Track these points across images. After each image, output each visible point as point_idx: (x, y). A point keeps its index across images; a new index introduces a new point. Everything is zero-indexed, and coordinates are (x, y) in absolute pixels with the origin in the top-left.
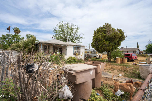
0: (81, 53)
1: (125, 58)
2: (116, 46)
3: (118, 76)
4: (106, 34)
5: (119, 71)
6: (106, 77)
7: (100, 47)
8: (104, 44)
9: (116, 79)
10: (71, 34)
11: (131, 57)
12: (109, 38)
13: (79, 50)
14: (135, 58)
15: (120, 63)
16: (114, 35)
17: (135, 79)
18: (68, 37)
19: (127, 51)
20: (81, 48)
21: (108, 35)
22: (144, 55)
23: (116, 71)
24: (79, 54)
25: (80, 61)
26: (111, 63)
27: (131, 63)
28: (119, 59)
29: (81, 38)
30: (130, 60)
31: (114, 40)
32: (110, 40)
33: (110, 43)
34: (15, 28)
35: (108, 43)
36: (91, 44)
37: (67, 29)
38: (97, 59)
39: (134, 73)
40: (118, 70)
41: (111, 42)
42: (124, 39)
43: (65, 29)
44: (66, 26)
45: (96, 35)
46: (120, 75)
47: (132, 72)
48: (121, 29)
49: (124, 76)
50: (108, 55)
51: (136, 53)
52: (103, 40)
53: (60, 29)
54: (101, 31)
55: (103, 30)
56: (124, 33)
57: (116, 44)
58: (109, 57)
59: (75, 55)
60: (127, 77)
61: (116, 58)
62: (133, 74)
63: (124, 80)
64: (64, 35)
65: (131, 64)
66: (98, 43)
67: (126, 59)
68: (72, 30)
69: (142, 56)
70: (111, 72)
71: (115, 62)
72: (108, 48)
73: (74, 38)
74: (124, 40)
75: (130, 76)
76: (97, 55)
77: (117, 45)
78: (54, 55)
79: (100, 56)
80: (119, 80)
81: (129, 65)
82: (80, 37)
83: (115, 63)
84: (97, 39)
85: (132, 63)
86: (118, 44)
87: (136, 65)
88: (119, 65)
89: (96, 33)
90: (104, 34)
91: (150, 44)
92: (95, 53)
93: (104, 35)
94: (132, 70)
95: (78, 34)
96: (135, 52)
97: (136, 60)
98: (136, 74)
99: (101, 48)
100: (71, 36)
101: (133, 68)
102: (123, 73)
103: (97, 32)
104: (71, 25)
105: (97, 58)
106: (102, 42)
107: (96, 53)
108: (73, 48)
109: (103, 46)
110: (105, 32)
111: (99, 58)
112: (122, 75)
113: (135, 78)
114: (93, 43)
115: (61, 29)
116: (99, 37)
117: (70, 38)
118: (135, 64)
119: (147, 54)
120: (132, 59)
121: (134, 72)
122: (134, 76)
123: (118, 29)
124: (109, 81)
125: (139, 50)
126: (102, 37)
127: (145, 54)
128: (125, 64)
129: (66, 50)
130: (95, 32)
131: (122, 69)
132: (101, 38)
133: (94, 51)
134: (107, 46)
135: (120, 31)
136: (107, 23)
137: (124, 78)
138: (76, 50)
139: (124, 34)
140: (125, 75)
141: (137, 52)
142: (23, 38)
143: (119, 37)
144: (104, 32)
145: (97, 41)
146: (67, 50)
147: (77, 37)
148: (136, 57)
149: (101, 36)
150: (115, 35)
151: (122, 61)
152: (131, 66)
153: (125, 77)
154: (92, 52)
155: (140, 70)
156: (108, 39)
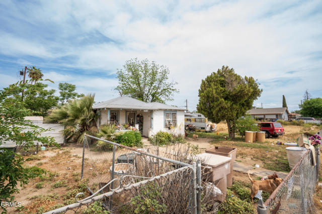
0: (178, 124)
1: (261, 132)
2: (243, 109)
3: (255, 169)
4: (225, 86)
5: (254, 159)
6: (235, 171)
7: (214, 112)
8: (222, 108)
9: (252, 173)
10: (152, 83)
11: (273, 129)
12: (231, 96)
13: (175, 118)
14: (279, 131)
15: (253, 142)
16: (241, 91)
17: (281, 172)
18: (147, 88)
19: (264, 115)
20: (178, 113)
21: (229, 89)
22: (297, 122)
23: (248, 159)
24: (175, 125)
25: (178, 139)
26: (236, 142)
27: (273, 142)
28: (251, 134)
29: (173, 90)
30: (271, 135)
31: (240, 100)
32: (233, 100)
33: (234, 105)
34: (30, 69)
35: (229, 106)
36: (198, 105)
37: (144, 72)
38: (207, 134)
39: (279, 161)
40: (252, 157)
41: (235, 103)
42: (259, 95)
43: (140, 73)
44: (143, 66)
45: (205, 89)
46: (258, 166)
47: (276, 160)
48: (252, 78)
49: (263, 168)
50: (229, 126)
51: (281, 118)
52: (220, 100)
53: (130, 74)
54: (214, 81)
55: (219, 80)
56: (258, 85)
57: (243, 105)
58: (232, 130)
59: (168, 128)
60: (268, 169)
61: (244, 132)
62: (278, 164)
63: (264, 174)
64: (139, 84)
65: (272, 144)
66: (212, 104)
67: (263, 134)
68: (154, 74)
69: (294, 124)
70: (240, 162)
71: (244, 140)
72: (230, 114)
73: (159, 91)
74: (258, 97)
75: (273, 167)
76: (207, 124)
77: (245, 107)
78: (131, 130)
79: (211, 128)
80: (257, 175)
81: (270, 146)
82: (170, 89)
83: (243, 143)
84: (208, 97)
85: (275, 141)
86: (247, 106)
87: (283, 146)
88: (253, 147)
89: (206, 85)
90: (221, 88)
91: (308, 98)
92: (201, 122)
93: (221, 90)
94: (276, 156)
95: (167, 83)
96: (278, 116)
97: (281, 134)
98: (282, 164)
99: (217, 115)
100: (152, 87)
101: (277, 151)
102: (261, 161)
103: (208, 83)
104: (152, 66)
105: (206, 132)
106: (218, 102)
107: (205, 122)
108: (164, 115)
109: (220, 110)
110: (223, 84)
111: (210, 132)
112: (260, 166)
113: (282, 170)
114: (200, 103)
115: (133, 74)
116: (212, 94)
117: (151, 91)
118: (281, 144)
119: (302, 119)
120: (275, 133)
121: (278, 159)
122: (279, 168)
123: (246, 77)
124: (241, 176)
125: (287, 111)
126: (218, 94)
127: (300, 119)
128: (262, 143)
129: (152, 119)
130: (203, 82)
131: (259, 154)
132: (215, 95)
133: (200, 117)
134: (228, 111)
135: (251, 81)
136: (225, 66)
137: (264, 172)
138: (169, 119)
139: (258, 87)
140: (264, 166)
141: (283, 117)
142: (53, 91)
143: (250, 94)
144: (221, 84)
145: (208, 101)
146: (154, 119)
147: (164, 89)
148: (281, 130)
149: (216, 91)
150: (243, 91)
151: (257, 138)
152: (273, 148)
153: (265, 170)
154: (197, 120)
155: (288, 157)
156: (229, 97)
